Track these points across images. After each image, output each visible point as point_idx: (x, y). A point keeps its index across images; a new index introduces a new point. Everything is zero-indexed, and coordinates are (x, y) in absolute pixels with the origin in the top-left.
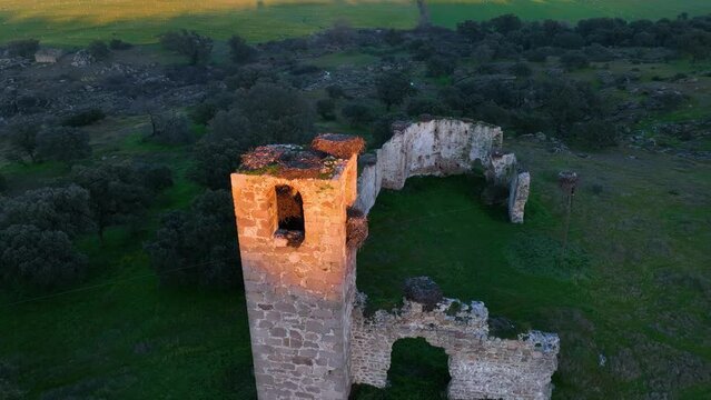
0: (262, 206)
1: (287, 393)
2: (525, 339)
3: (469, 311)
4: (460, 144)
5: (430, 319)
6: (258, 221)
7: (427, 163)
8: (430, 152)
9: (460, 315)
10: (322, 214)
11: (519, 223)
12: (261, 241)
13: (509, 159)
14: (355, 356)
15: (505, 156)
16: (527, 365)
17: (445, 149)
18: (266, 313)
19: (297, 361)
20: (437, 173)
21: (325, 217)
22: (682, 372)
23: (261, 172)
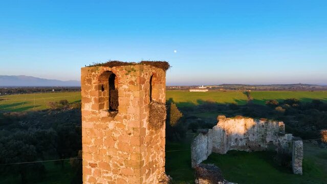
4: (260, 133)
6: (93, 98)
8: (243, 137)
10: (129, 91)
11: (299, 174)
12: (93, 113)
13: (289, 136)
15: (286, 135)
17: (251, 136)
20: (248, 150)
21: (130, 93)
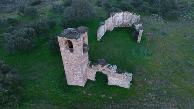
0: (64, 44)
1: (72, 80)
2: (123, 74)
3: (112, 67)
4: (129, 19)
5: (103, 68)
6: (64, 46)
7: (120, 24)
8: (121, 21)
9: (110, 68)
11: (139, 43)
12: (65, 50)
13: (140, 25)
14: (88, 74)
15: (139, 24)
16: (124, 80)
17: (125, 20)
18: (67, 65)
19: (74, 74)
20: (123, 26)
21: (77, 47)
22: (163, 83)
23: (63, 37)
